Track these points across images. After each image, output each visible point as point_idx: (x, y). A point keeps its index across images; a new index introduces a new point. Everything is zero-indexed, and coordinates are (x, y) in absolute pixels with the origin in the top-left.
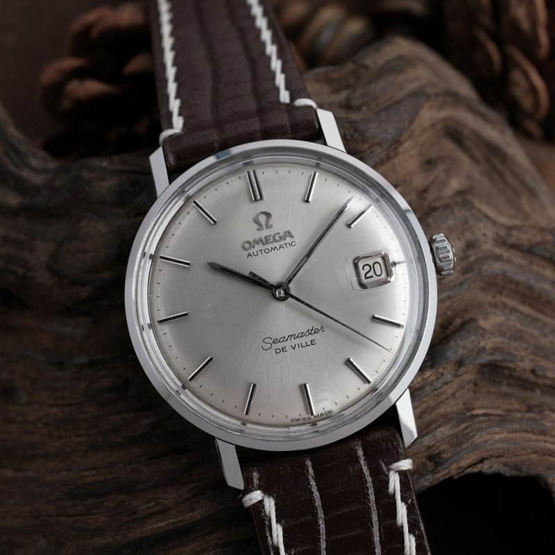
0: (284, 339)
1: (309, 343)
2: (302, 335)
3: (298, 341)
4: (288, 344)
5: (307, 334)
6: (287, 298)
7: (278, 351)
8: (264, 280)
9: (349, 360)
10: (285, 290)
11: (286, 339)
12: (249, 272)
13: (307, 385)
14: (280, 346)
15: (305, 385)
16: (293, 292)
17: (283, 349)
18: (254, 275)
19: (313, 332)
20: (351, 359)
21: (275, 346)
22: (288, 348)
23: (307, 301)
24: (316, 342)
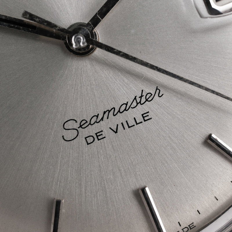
0: (98, 119)
1: (139, 119)
2: (127, 107)
3: (120, 118)
4: (104, 126)
5: (135, 104)
6: (93, 50)
7: (90, 140)
8: (49, 24)
9: (210, 137)
10: (86, 37)
11: (100, 117)
12: (22, 11)
13: (147, 189)
14: (92, 130)
15: (143, 190)
16: (101, 38)
17: (99, 136)
18: (32, 17)
19: (143, 100)
20: (214, 136)
21: (84, 132)
22: (107, 133)
23: (125, 50)
24: (151, 115)
